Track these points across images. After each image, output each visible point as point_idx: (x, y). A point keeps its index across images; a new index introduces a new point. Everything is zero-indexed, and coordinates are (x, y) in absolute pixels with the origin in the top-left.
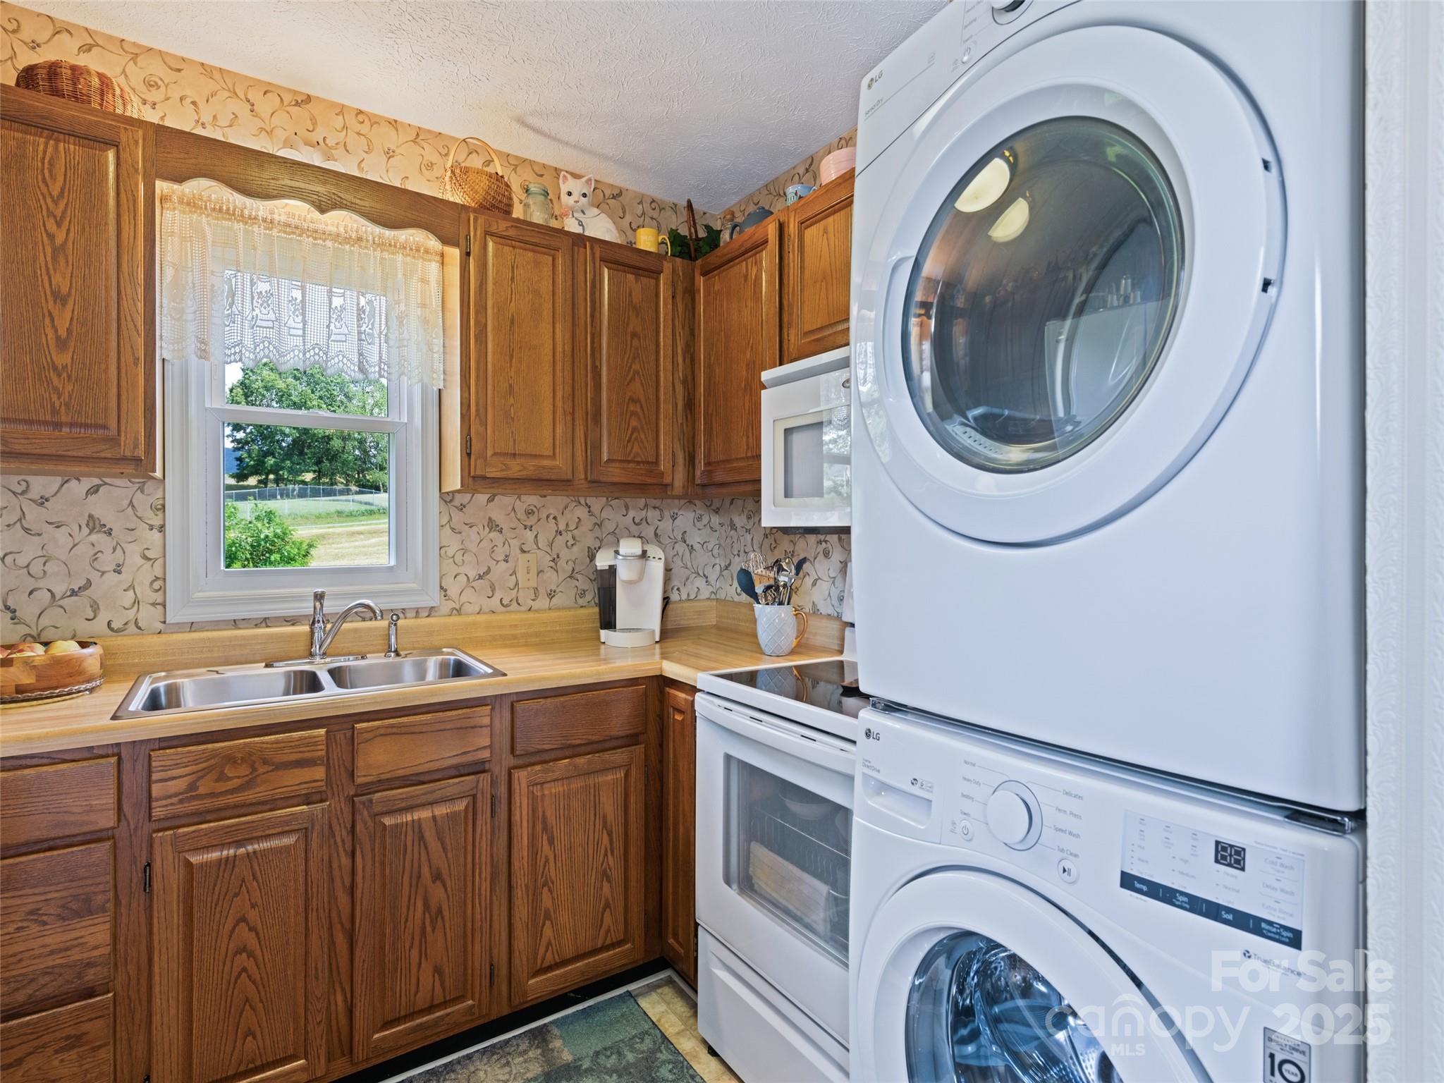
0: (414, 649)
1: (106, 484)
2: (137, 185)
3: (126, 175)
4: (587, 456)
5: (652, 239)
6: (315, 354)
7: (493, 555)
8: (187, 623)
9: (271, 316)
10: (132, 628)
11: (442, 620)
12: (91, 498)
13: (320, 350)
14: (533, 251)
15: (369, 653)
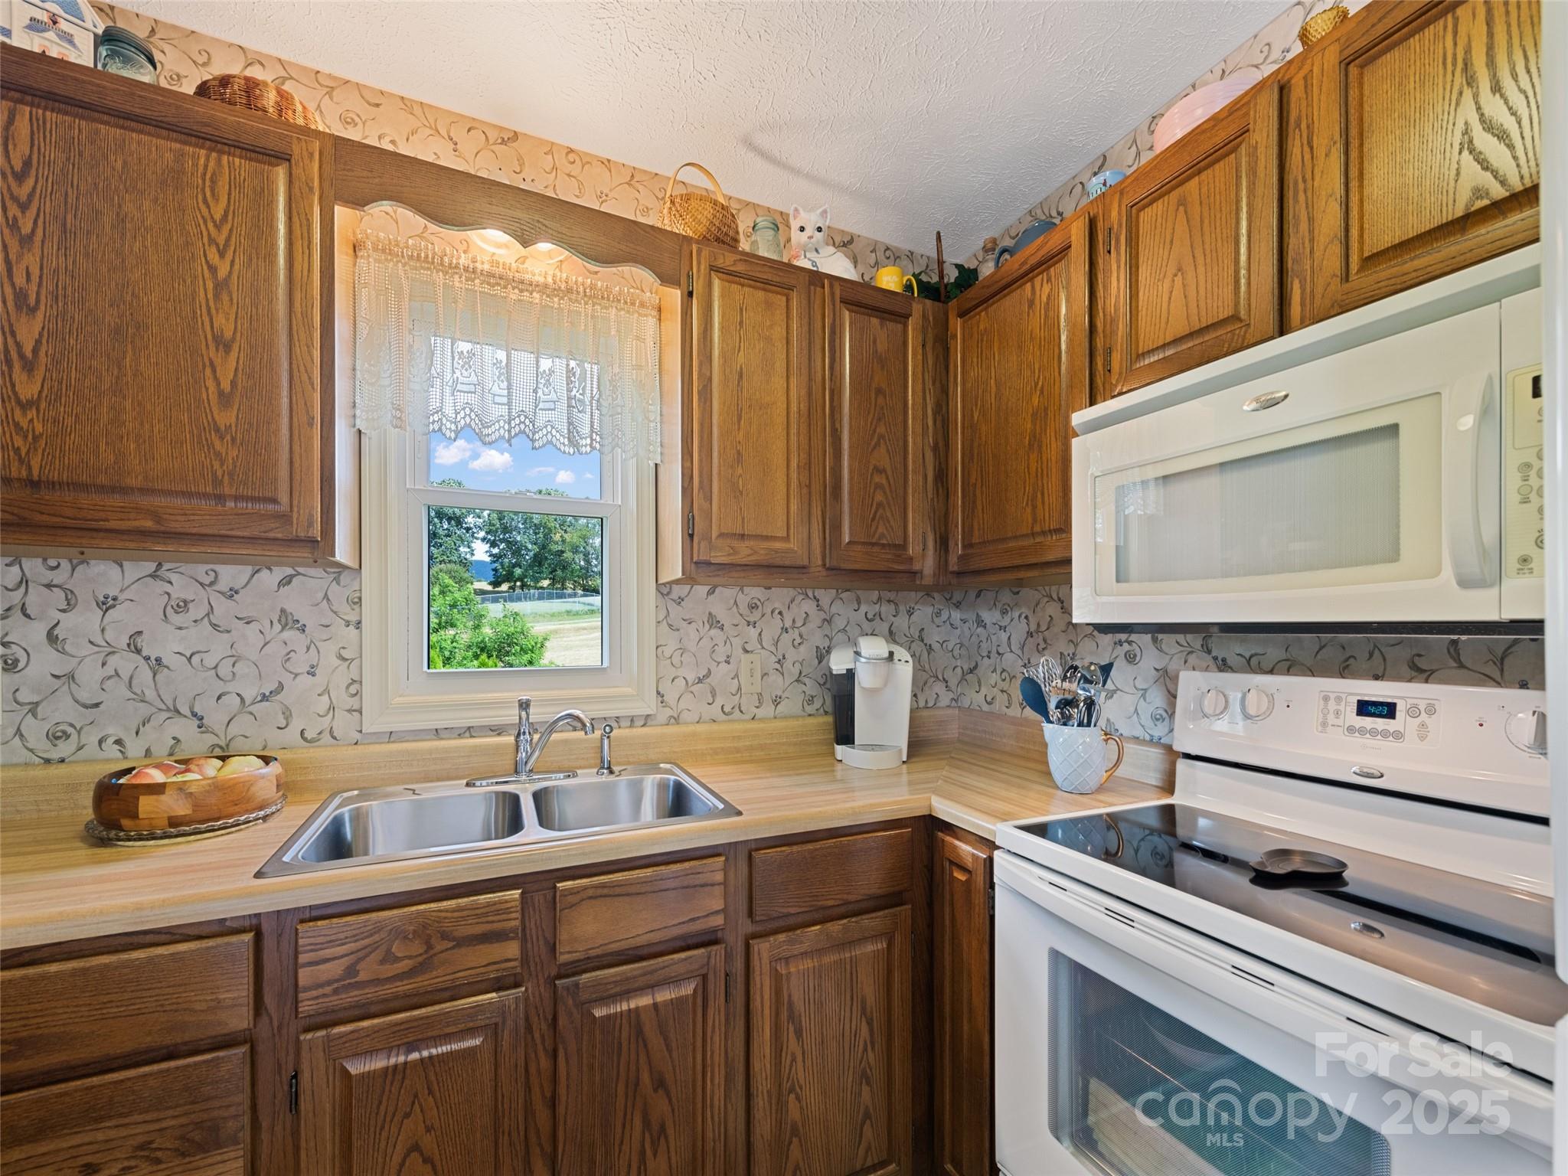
0: (629, 763)
1: (299, 574)
2: (311, 207)
3: (299, 194)
4: (825, 538)
5: (897, 280)
6: (521, 422)
7: (714, 656)
8: (385, 733)
9: (473, 379)
10: (326, 737)
11: (658, 730)
12: (284, 590)
13: (526, 417)
14: (764, 290)
15: (580, 768)
